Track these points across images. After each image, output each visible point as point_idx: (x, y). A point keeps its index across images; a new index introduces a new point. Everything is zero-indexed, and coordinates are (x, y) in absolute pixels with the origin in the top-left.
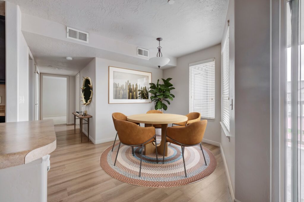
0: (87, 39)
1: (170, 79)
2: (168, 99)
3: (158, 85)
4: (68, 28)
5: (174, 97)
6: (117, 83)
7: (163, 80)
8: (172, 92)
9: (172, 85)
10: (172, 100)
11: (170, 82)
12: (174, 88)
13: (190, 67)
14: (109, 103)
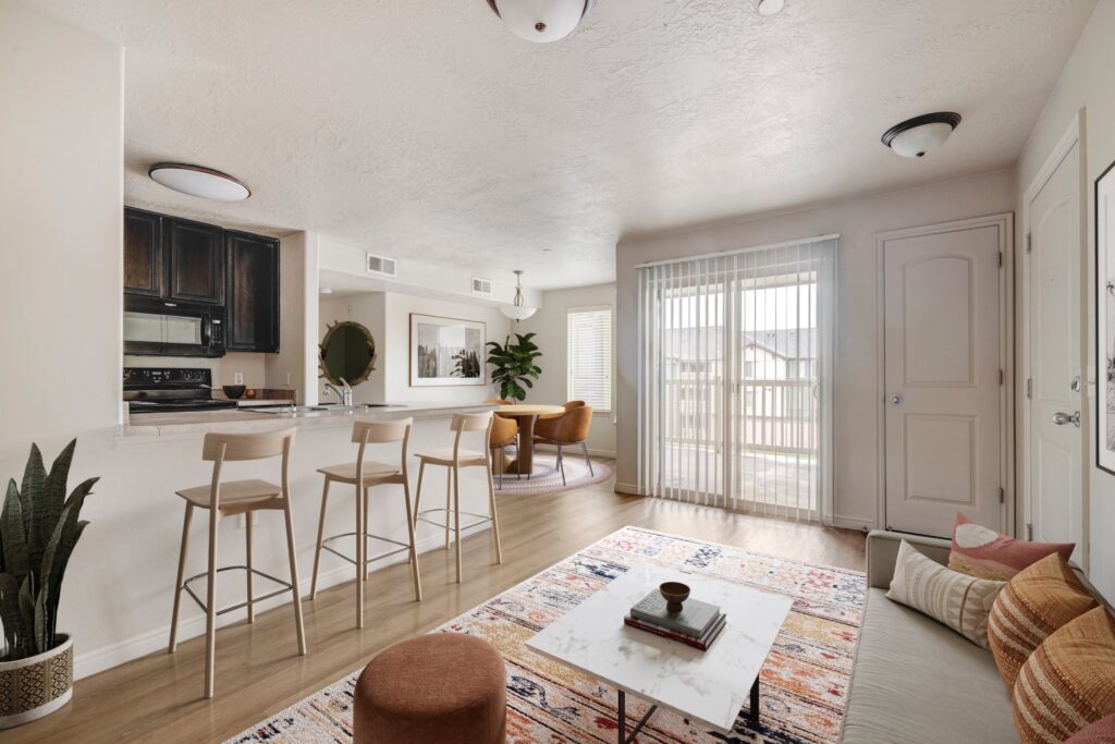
0: (396, 271)
1: (531, 335)
2: (527, 376)
3: (506, 347)
4: (369, 255)
5: (539, 371)
6: (424, 346)
7: (519, 337)
8: (536, 361)
9: (535, 348)
10: (537, 378)
11: (531, 340)
12: (540, 354)
13: (569, 315)
14: (410, 385)
